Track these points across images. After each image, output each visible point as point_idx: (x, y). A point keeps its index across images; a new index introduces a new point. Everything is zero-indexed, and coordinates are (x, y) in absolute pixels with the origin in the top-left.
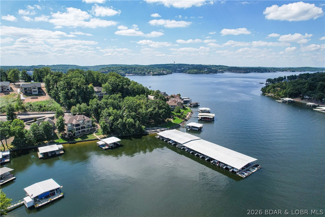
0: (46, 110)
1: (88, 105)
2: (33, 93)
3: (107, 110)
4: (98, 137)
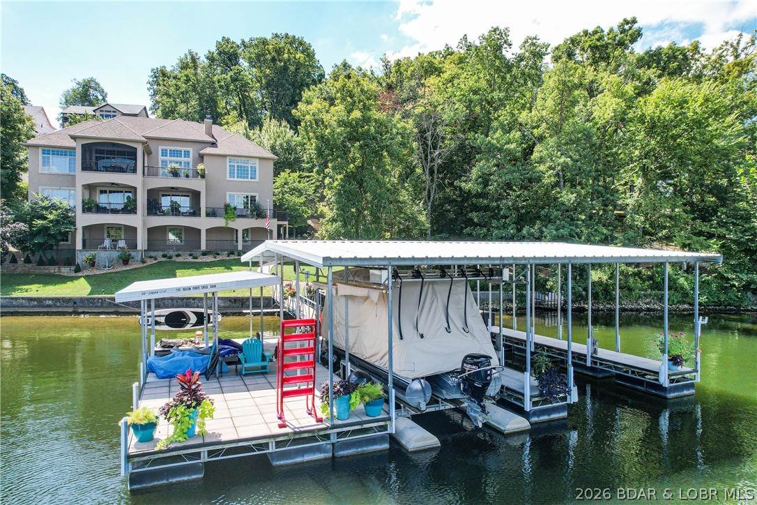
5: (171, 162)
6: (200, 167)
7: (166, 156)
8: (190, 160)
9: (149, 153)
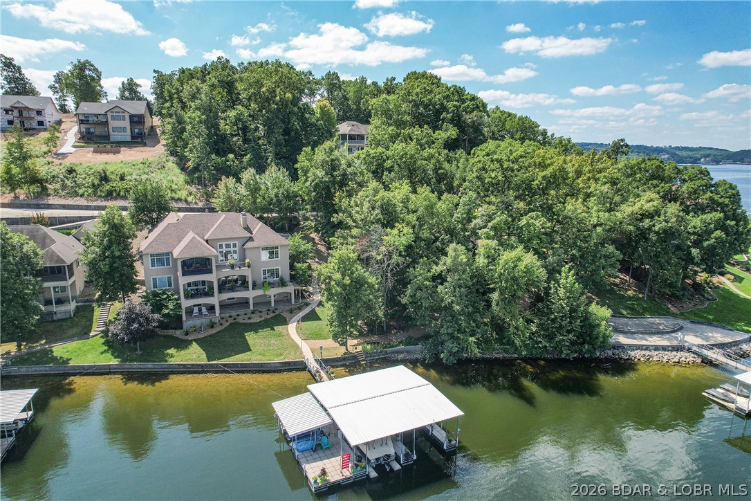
0: (122, 193)
1: (294, 177)
2: (115, 137)
3: (376, 192)
4: (307, 352)
8: (237, 249)
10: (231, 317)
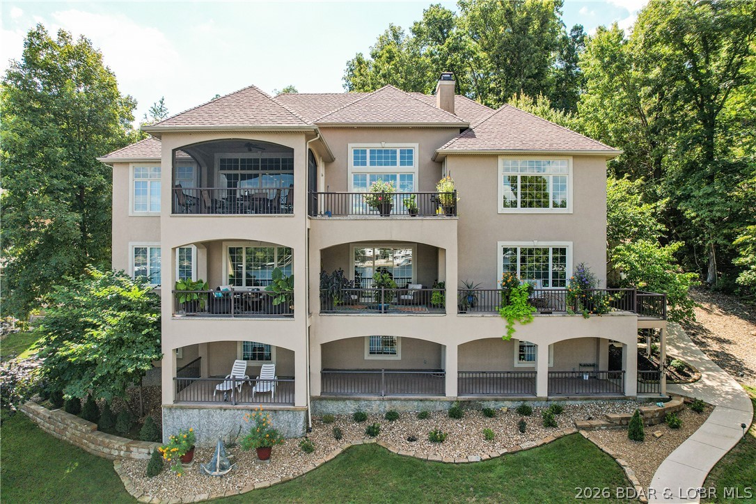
5: (373, 178)
6: (445, 186)
7: (364, 164)
8: (414, 169)
9: (329, 160)
10: (360, 417)
